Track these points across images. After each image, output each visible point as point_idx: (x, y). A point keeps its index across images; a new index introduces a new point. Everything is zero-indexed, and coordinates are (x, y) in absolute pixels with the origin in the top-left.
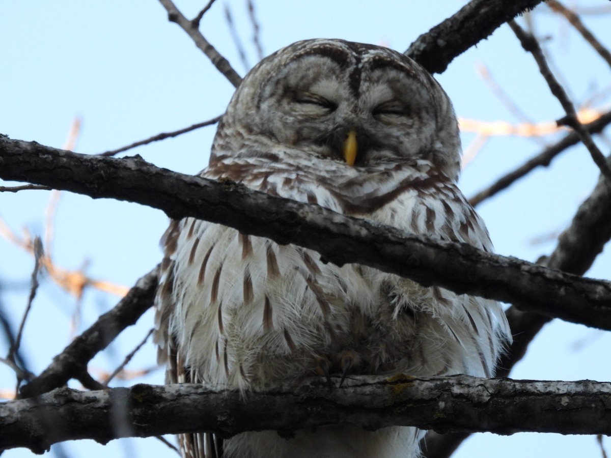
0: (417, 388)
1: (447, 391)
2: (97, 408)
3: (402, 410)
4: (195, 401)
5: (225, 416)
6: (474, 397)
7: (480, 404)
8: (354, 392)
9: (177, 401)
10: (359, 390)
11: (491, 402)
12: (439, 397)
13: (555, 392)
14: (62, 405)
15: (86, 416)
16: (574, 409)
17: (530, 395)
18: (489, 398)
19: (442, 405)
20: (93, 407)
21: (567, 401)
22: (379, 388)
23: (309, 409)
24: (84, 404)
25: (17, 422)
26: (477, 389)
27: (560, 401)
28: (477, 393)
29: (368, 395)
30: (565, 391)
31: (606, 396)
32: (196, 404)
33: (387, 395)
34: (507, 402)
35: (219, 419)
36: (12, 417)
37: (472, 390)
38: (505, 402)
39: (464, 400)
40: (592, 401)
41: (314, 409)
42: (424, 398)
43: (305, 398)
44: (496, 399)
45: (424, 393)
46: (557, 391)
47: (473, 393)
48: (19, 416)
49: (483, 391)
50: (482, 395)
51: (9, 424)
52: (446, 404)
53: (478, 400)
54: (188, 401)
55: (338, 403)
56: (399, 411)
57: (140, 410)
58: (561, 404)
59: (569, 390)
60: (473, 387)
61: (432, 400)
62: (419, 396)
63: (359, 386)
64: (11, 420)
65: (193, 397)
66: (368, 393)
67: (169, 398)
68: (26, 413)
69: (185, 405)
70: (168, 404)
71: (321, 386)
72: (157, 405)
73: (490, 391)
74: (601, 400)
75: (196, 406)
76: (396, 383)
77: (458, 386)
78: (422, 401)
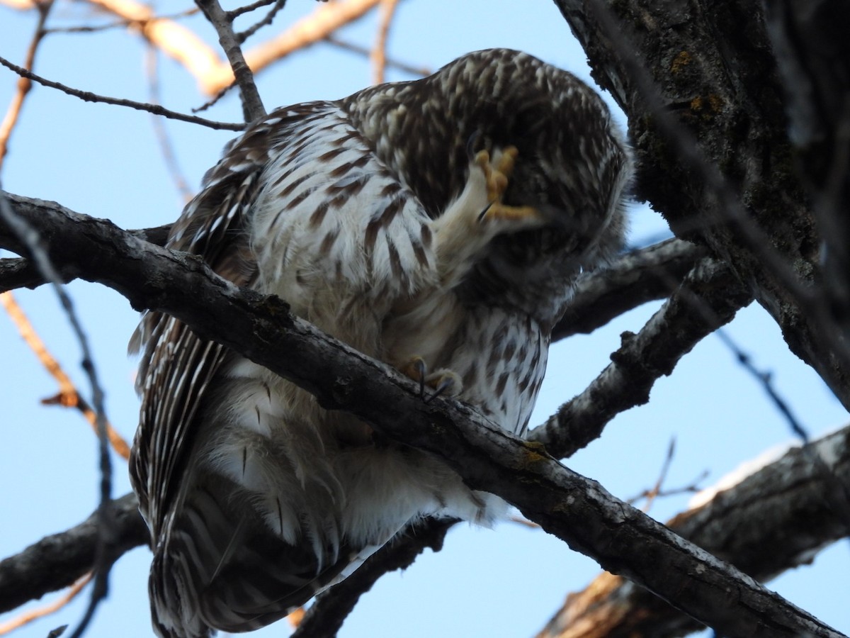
0: (552, 469)
1: (581, 488)
2: (223, 295)
3: (527, 481)
4: (322, 347)
5: (345, 381)
6: (607, 511)
7: (610, 522)
8: (486, 434)
9: (305, 337)
10: (492, 435)
11: (623, 526)
12: (571, 490)
13: (693, 554)
14: (192, 271)
15: (209, 297)
16: (706, 582)
17: (666, 543)
18: (623, 521)
19: (571, 500)
20: (219, 292)
21: (703, 570)
22: (513, 445)
23: (433, 425)
24: (212, 283)
25: (139, 260)
26: (612, 505)
27: (695, 566)
28: (612, 509)
29: (499, 446)
30: (704, 559)
31: (746, 588)
32: (323, 351)
33: (518, 457)
34: (640, 535)
35: (338, 381)
36: (137, 253)
37: (607, 503)
38: (637, 534)
39: (596, 509)
40: (729, 585)
41: (438, 428)
42: (556, 482)
43: (435, 411)
44: (629, 526)
45: (557, 478)
46: (695, 554)
47: (607, 506)
48: (145, 255)
49: (619, 510)
50: (616, 514)
51: (131, 258)
52: (575, 501)
53: (611, 516)
54: (315, 343)
55: (465, 436)
56: (523, 481)
57: (267, 323)
58: (695, 570)
59: (709, 560)
60: (609, 501)
61: (562, 489)
62: (551, 477)
63: (494, 432)
64: (135, 256)
65: (322, 342)
66: (500, 443)
67: (299, 328)
68: (153, 257)
69: (311, 345)
70: (296, 334)
71: (455, 409)
72: (285, 329)
73: (627, 515)
74: (739, 589)
75: (322, 354)
76: (533, 450)
77: (595, 492)
78: (551, 484)
